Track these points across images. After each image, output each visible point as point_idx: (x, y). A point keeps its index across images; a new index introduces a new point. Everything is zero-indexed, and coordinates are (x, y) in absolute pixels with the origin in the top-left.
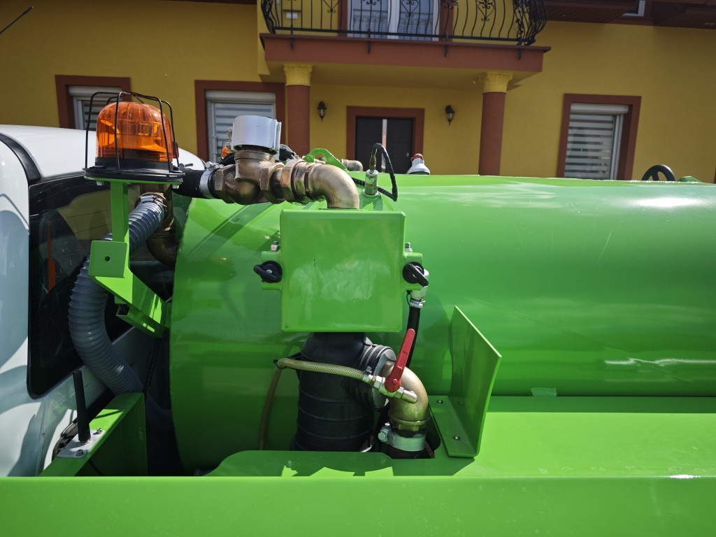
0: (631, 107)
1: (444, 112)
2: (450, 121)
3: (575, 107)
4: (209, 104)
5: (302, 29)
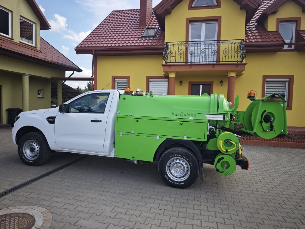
0: (290, 78)
1: (220, 82)
2: (222, 85)
3: (267, 80)
4: (150, 82)
5: (173, 62)
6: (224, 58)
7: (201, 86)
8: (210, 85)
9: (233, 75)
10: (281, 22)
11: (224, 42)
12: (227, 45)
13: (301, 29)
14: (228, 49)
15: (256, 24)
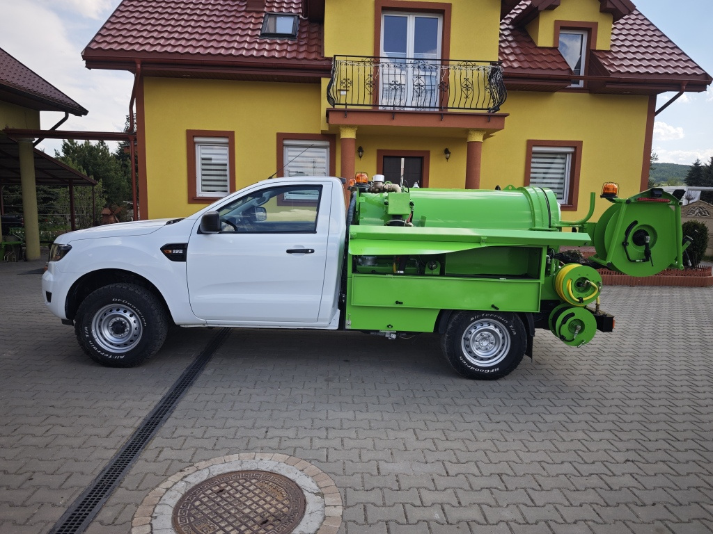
0: (575, 148)
1: (443, 152)
2: (447, 159)
3: (535, 149)
4: (284, 148)
5: (352, 105)
6: (463, 100)
7: (403, 160)
8: (422, 158)
9: (477, 138)
10: (563, 28)
11: (463, 64)
12: (470, 72)
13: (597, 49)
14: (470, 80)
15: (510, 27)
